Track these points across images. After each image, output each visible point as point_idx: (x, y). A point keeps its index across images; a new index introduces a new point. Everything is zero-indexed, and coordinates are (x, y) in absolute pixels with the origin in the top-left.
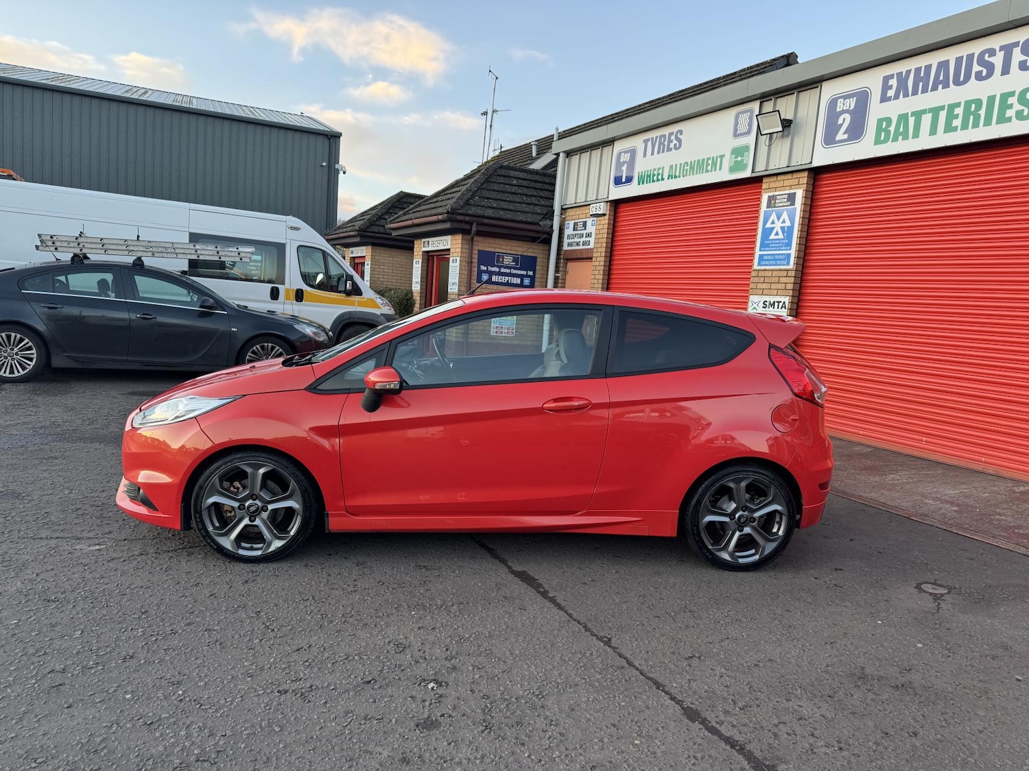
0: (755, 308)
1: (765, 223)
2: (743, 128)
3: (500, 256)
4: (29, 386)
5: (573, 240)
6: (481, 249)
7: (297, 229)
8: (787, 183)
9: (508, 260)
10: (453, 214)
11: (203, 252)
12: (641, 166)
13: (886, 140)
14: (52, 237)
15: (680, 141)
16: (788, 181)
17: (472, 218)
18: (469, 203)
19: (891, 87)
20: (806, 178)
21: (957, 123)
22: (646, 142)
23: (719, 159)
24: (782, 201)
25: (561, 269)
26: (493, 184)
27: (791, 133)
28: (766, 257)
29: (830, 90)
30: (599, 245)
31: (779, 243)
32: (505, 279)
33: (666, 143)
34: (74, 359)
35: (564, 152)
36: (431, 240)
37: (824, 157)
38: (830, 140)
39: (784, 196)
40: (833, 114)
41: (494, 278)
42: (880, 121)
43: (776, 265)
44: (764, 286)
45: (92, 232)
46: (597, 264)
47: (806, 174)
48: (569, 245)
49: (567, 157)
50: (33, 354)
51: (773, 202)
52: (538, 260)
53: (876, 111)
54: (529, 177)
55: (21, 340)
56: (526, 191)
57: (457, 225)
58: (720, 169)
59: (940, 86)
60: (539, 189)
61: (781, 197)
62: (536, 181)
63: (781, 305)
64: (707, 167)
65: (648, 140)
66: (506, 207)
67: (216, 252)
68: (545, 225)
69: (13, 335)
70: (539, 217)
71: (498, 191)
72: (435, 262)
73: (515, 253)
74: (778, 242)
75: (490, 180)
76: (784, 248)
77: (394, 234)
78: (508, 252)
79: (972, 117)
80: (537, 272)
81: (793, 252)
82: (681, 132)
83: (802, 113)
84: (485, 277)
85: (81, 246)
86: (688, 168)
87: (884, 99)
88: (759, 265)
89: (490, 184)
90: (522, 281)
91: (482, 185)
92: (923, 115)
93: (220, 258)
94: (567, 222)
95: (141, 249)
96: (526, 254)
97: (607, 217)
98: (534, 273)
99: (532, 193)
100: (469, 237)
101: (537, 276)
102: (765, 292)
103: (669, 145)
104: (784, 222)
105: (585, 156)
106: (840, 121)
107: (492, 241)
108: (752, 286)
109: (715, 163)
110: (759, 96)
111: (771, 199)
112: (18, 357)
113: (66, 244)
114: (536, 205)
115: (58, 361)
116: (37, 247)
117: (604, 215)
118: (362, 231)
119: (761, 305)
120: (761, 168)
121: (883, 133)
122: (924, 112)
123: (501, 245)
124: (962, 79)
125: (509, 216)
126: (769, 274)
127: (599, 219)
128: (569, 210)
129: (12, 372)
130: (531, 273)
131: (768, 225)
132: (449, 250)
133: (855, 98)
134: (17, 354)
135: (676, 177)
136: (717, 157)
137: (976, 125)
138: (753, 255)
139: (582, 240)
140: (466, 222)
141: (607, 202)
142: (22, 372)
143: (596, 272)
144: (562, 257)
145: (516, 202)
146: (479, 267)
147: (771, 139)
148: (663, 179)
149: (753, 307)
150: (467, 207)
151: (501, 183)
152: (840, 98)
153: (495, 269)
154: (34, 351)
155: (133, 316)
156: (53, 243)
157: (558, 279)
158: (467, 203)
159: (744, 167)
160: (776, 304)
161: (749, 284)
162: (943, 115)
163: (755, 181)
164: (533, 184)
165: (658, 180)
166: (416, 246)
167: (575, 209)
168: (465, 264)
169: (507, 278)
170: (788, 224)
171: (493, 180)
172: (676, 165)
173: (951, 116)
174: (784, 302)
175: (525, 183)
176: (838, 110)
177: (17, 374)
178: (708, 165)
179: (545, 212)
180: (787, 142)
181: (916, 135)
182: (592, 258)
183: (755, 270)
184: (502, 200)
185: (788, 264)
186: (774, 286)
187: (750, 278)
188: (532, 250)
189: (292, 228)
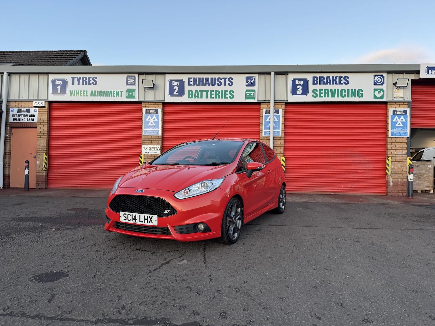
0: (145, 150)
1: (146, 119)
2: (131, 83)
5: (18, 118)
8: (154, 106)
12: (71, 88)
13: (192, 97)
15: (96, 81)
19: (191, 81)
20: (162, 105)
24: (152, 112)
27: (156, 89)
28: (148, 131)
29: (169, 77)
30: (42, 121)
33: (87, 81)
38: (171, 94)
39: (153, 110)
40: (171, 85)
42: (189, 91)
43: (153, 134)
44: (148, 142)
46: (41, 130)
48: (16, 120)
51: (148, 112)
53: (187, 88)
58: (121, 96)
59: (207, 85)
63: (157, 148)
65: (74, 78)
74: (153, 126)
76: (155, 128)
79: (217, 95)
82: (96, 78)
83: (158, 82)
86: (103, 93)
87: (190, 84)
88: (145, 134)
92: (203, 92)
97: (46, 108)
102: (149, 144)
103: (89, 82)
104: (154, 119)
105: (25, 76)
106: (174, 88)
108: (142, 141)
111: (147, 110)
117: (44, 107)
119: (148, 148)
120: (142, 98)
121: (191, 95)
124: (213, 84)
126: (150, 137)
127: (40, 109)
133: (179, 82)
135: (96, 96)
136: (119, 91)
137: (219, 98)
138: (142, 130)
139: (26, 118)
141: (46, 101)
148: (87, 96)
149: (144, 149)
152: (173, 80)
160: (155, 148)
163: (139, 103)
165: (84, 96)
170: (156, 120)
172: (95, 91)
173: (212, 94)
176: (173, 84)
178: (114, 94)
180: (153, 92)
181: (201, 97)
182: (37, 127)
183: (143, 136)
185: (158, 134)
186: (153, 142)
187: (141, 139)
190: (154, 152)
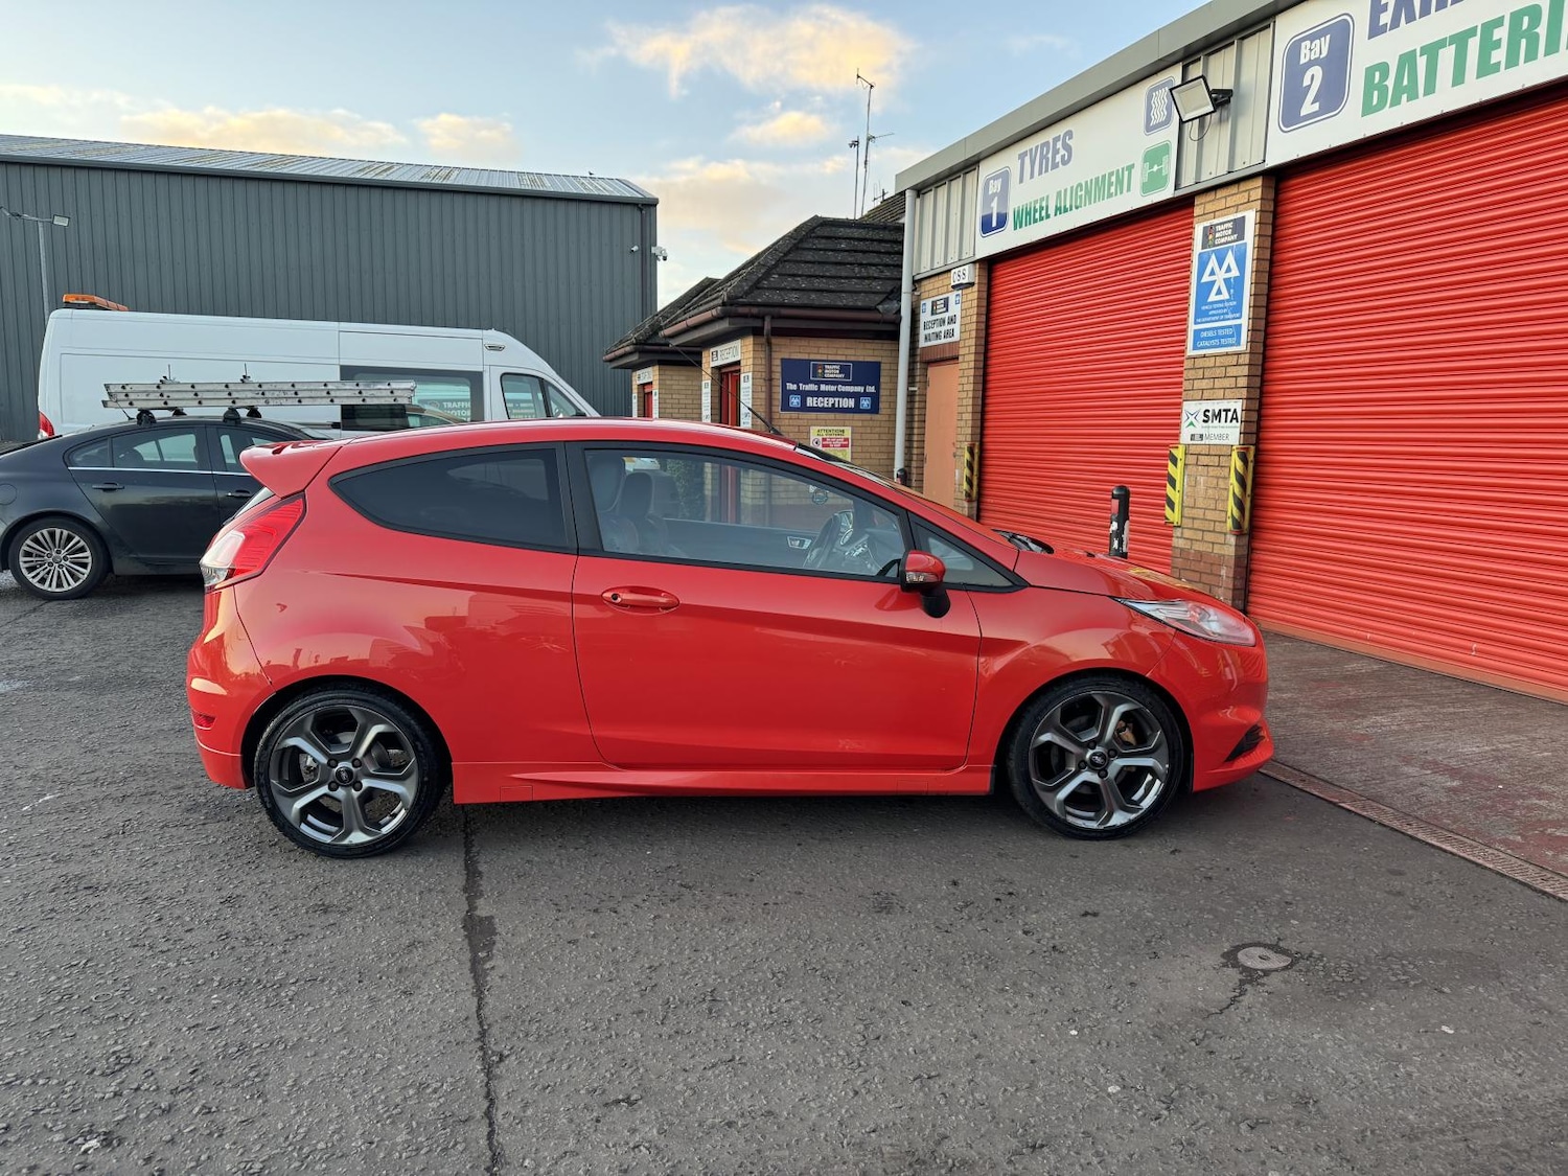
0: (1191, 424)
1: (1200, 275)
2: (1159, 115)
3: (820, 365)
4: (84, 603)
5: (931, 331)
6: (786, 356)
7: (500, 349)
8: (1231, 201)
9: (832, 372)
10: (731, 305)
11: (338, 394)
12: (1018, 198)
13: (1380, 106)
14: (123, 387)
15: (1068, 148)
16: (1233, 196)
17: (761, 308)
18: (760, 285)
19: (1385, 7)
20: (1260, 190)
21: (1498, 56)
22: (1022, 157)
23: (1126, 173)
24: (1224, 234)
25: (918, 379)
26: (805, 253)
27: (1232, 110)
28: (1204, 334)
29: (1288, 28)
30: (967, 335)
31: (1223, 308)
32: (828, 402)
33: (1050, 156)
34: (146, 562)
35: (912, 188)
36: (719, 348)
37: (1286, 147)
38: (1291, 117)
39: (1226, 225)
40: (1295, 71)
41: (810, 402)
42: (1370, 72)
43: (1220, 346)
44: (1204, 384)
45: (184, 374)
46: (965, 366)
47: (1259, 182)
48: (927, 338)
49: (918, 196)
50: (87, 558)
51: (1211, 237)
52: (883, 366)
53: (1365, 53)
54: (870, 235)
55: (70, 538)
56: (860, 257)
57: (741, 323)
58: (1129, 190)
61: (1223, 227)
62: (880, 241)
63: (1230, 414)
65: (1025, 154)
66: (822, 286)
67: (357, 392)
68: (888, 311)
69: (58, 531)
70: (878, 298)
71: (813, 263)
72: (727, 376)
73: (844, 358)
74: (1221, 305)
75: (800, 245)
76: (1230, 316)
77: (674, 343)
78: (830, 358)
79: (1524, 42)
80: (883, 386)
81: (1244, 322)
82: (1069, 134)
83: (1247, 76)
84: (795, 401)
85: (165, 397)
86: (1083, 193)
87: (1376, 30)
88: (1195, 348)
89: (800, 252)
90: (857, 403)
91: (785, 255)
92: (1441, 51)
94: (922, 302)
95: (250, 395)
96: (861, 359)
97: (976, 288)
98: (878, 389)
99: (871, 261)
100: (763, 340)
101: (882, 392)
102: (1206, 394)
103: (1054, 158)
104: (1229, 270)
105: (943, 191)
106: (1306, 82)
107: (804, 342)
108: (1186, 385)
109: (1120, 180)
110: (1180, 55)
111: (1209, 231)
112: (67, 563)
113: (144, 396)
114: (875, 278)
115: (124, 566)
116: (105, 403)
117: (972, 284)
118: (641, 344)
119: (1201, 417)
120: (1189, 183)
121: (1376, 93)
122: (1442, 44)
123: (819, 347)
125: (826, 300)
126: (1210, 362)
127: (965, 291)
128: (924, 283)
129: (59, 585)
130: (871, 389)
132: (738, 363)
133: (1328, 37)
134: (65, 559)
135: (1066, 211)
136: (1123, 169)
137: (1531, 56)
138: (1185, 330)
139: (943, 329)
140: (755, 316)
141: (974, 262)
142: (74, 585)
143: (965, 380)
144: (918, 359)
145: (841, 277)
146: (784, 386)
147: (1202, 127)
148: (1048, 216)
149: (1189, 421)
150: (756, 292)
151: (821, 250)
152: (1304, 39)
153: (812, 387)
154: (88, 554)
155: (221, 494)
156: (127, 395)
157: (914, 395)
158: (756, 286)
159: (1163, 185)
160: (1223, 414)
161: (1181, 383)
162: (1474, 44)
163: (1182, 205)
164: (876, 246)
165: (1041, 219)
166: (704, 360)
167: (932, 280)
168: (761, 382)
169: (831, 400)
170: (1235, 273)
171: (807, 246)
172: (1066, 191)
173: (1489, 44)
174: (1235, 410)
175: (861, 245)
176: (1303, 61)
177: (66, 588)
178: (1110, 184)
179: (889, 289)
180: (1227, 129)
181: (1430, 89)
182: (957, 358)
183: (1190, 358)
184: (817, 277)
185: (1238, 343)
186: (1218, 383)
187: (1182, 373)
188: (871, 352)
189: (492, 348)
190: (1220, 436)
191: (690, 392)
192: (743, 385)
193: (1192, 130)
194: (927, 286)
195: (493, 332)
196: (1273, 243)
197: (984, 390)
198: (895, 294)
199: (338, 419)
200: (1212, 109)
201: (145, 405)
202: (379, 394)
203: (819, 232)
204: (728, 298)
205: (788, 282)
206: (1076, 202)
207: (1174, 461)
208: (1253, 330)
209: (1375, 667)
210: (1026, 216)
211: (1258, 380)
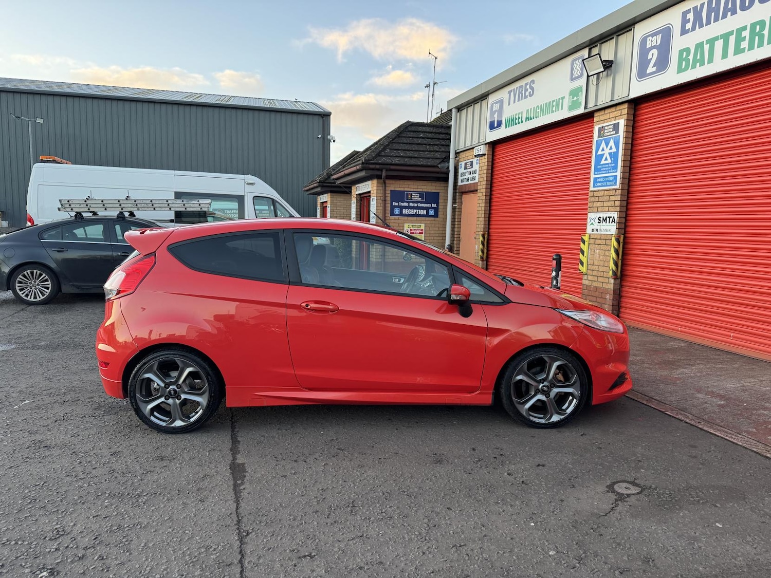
0: (592, 224)
1: (597, 151)
2: (577, 73)
3: (409, 194)
4: (47, 306)
5: (464, 177)
6: (393, 189)
7: (252, 184)
8: (612, 115)
9: (415, 197)
10: (367, 164)
11: (173, 205)
12: (508, 113)
13: (686, 69)
15: (532, 88)
16: (613, 113)
17: (381, 166)
18: (381, 154)
19: (688, 21)
20: (626, 109)
21: (745, 45)
22: (510, 93)
23: (561, 101)
24: (609, 131)
25: (457, 201)
26: (403, 139)
27: (613, 71)
28: (599, 180)
29: (641, 30)
30: (481, 180)
32: (413, 212)
33: (523, 92)
34: (77, 287)
35: (455, 108)
36: (360, 185)
37: (640, 89)
38: (642, 74)
39: (610, 127)
40: (644, 51)
41: (405, 211)
42: (681, 52)
43: (607, 186)
44: (599, 204)
45: (98, 195)
46: (481, 194)
47: (626, 106)
48: (462, 181)
49: (458, 112)
50: (49, 284)
51: (602, 132)
52: (440, 194)
53: (678, 43)
54: (435, 130)
55: (41, 275)
56: (430, 141)
57: (371, 173)
58: (562, 109)
59: (729, 14)
60: (441, 139)
61: (608, 128)
63: (611, 219)
64: (552, 109)
65: (511, 91)
66: (411, 155)
67: (182, 205)
68: (443, 167)
69: (35, 271)
70: (438, 161)
71: (407, 144)
72: (364, 198)
73: (421, 190)
74: (607, 166)
75: (400, 135)
76: (612, 171)
77: (338, 182)
78: (414, 190)
79: (757, 38)
80: (440, 204)
81: (619, 174)
82: (533, 82)
83: (620, 54)
84: (397, 211)
85: (89, 206)
86: (539, 110)
87: (684, 32)
88: (594, 187)
89: (400, 138)
90: (427, 212)
91: (393, 140)
92: (716, 42)
93: (186, 209)
94: (460, 163)
95: (130, 205)
96: (430, 191)
97: (486, 156)
98: (438, 205)
99: (435, 143)
100: (382, 181)
101: (440, 207)
103: (525, 93)
104: (611, 148)
105: (470, 109)
106: (649, 57)
107: (401, 182)
108: (590, 205)
109: (557, 105)
110: (588, 43)
111: (601, 129)
112: (39, 287)
113: (78, 206)
114: (437, 151)
115: (67, 289)
116: (59, 209)
117: (484, 155)
118: (322, 183)
119: (597, 221)
120: (591, 106)
121: (684, 63)
122: (716, 39)
123: (409, 185)
124: (747, 5)
125: (413, 162)
126: (602, 194)
127: (481, 158)
128: (461, 154)
129: (35, 298)
130: (434, 205)
131: (600, 152)
132: (369, 192)
133: (660, 35)
134: (38, 285)
135: (531, 119)
136: (559, 99)
137: (761, 44)
138: (589, 178)
139: (470, 176)
140: (378, 170)
141: (486, 144)
142: (42, 298)
143: (480, 201)
144: (458, 191)
145: (420, 151)
146: (392, 204)
147: (598, 78)
148: (522, 122)
149: (591, 222)
150: (378, 158)
151: (410, 137)
152: (648, 36)
153: (405, 204)
154: (49, 282)
155: (115, 254)
156: (70, 205)
157: (456, 209)
158: (379, 155)
159: (579, 106)
160: (608, 219)
161: (587, 204)
162: (732, 39)
163: (588, 116)
164: (437, 136)
165: (519, 123)
166: (352, 191)
167: (465, 153)
168: (381, 202)
169: (415, 211)
170: (614, 150)
171: (404, 136)
172: (531, 109)
174: (614, 217)
175: (430, 135)
176: (648, 47)
177: (38, 299)
178: (553, 106)
179: (444, 156)
180: (610, 80)
181: (711, 60)
182: (477, 191)
183: (591, 191)
184: (408, 150)
185: (616, 185)
186: (606, 204)
187: (587, 199)
188: (434, 188)
189: (249, 184)
190: (606, 230)
191: (346, 206)
192: (371, 203)
193: (593, 80)
194: (462, 155)
195: (249, 176)
196: (633, 135)
197: (490, 206)
198: (447, 159)
199: (173, 218)
200: (603, 70)
201: (78, 210)
202: (193, 206)
203: (410, 129)
204: (365, 160)
205: (394, 153)
206: (536, 115)
207: (584, 242)
208: (623, 178)
209: (683, 344)
210: (512, 122)
211: (625, 203)
